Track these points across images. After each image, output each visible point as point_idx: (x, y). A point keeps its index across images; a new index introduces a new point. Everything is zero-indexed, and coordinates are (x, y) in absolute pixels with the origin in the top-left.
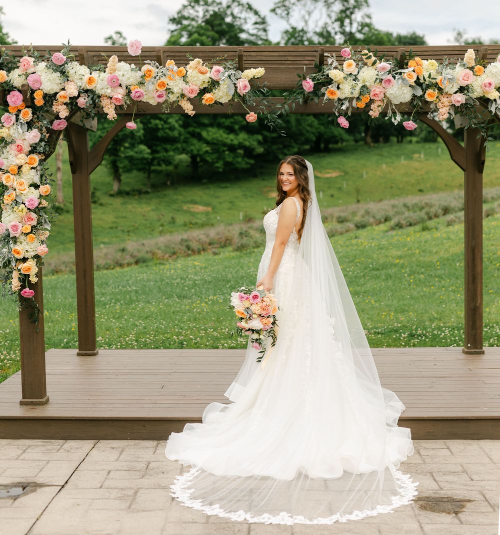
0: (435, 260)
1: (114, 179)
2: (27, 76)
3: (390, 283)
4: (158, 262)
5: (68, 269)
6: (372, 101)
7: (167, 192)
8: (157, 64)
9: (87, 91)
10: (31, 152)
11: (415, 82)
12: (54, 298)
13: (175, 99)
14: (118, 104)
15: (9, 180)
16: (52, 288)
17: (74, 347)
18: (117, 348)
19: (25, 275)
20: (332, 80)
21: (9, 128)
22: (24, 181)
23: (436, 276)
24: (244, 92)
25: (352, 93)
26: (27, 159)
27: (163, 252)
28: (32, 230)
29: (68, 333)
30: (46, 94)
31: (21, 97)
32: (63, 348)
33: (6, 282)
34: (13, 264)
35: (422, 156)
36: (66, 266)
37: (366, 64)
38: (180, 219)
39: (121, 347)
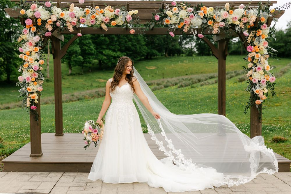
0: (198, 99)
1: (69, 69)
2: (34, 12)
3: (181, 108)
4: (87, 99)
5: (51, 102)
6: (184, 25)
7: (90, 74)
8: (91, 8)
9: (60, 19)
10: (35, 46)
11: (203, 17)
12: (45, 113)
13: (99, 23)
14: (74, 25)
15: (26, 58)
16: (44, 109)
17: (54, 132)
18: (71, 133)
19: (32, 99)
20: (168, 16)
21: (26, 35)
22: (32, 58)
23: (199, 105)
24: (129, 20)
25: (176, 21)
26: (34, 49)
27: (89, 96)
28: (36, 80)
29: (51, 127)
30: (42, 20)
31: (31, 21)
32: (49, 132)
33: (24, 103)
34: (27, 95)
35: (187, 61)
36: (50, 101)
37: (182, 9)
38: (95, 84)
39: (73, 132)
